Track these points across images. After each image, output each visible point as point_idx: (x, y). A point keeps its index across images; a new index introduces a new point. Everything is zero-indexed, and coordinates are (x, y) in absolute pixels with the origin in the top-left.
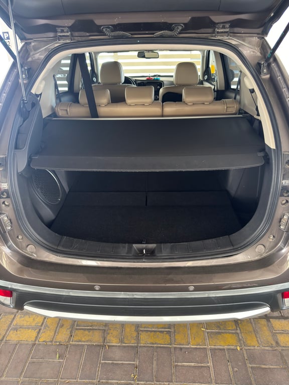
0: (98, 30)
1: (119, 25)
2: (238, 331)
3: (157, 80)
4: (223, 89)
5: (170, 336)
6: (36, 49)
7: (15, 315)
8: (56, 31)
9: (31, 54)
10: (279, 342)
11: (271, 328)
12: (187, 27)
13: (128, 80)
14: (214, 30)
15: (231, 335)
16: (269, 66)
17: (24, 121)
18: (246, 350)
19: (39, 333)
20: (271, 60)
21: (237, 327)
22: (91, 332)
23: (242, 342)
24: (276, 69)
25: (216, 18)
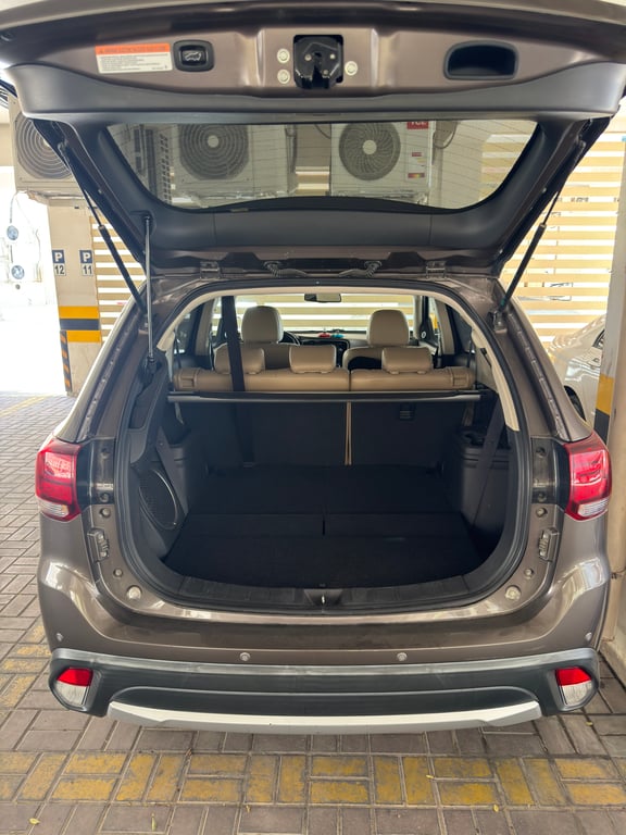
0: (260, 266)
1: (290, 260)
2: (496, 780)
3: (338, 338)
4: (452, 352)
5: (368, 789)
6: (166, 289)
7: (68, 756)
8: (199, 266)
9: (159, 294)
10: (572, 797)
11: (557, 775)
12: (386, 265)
13: (288, 337)
14: (424, 269)
15: (482, 786)
16: (505, 316)
17: (144, 388)
18: (511, 811)
19: (115, 785)
20: (507, 308)
21: (492, 773)
22: (217, 782)
23: (503, 798)
24: (515, 321)
25: (425, 254)
